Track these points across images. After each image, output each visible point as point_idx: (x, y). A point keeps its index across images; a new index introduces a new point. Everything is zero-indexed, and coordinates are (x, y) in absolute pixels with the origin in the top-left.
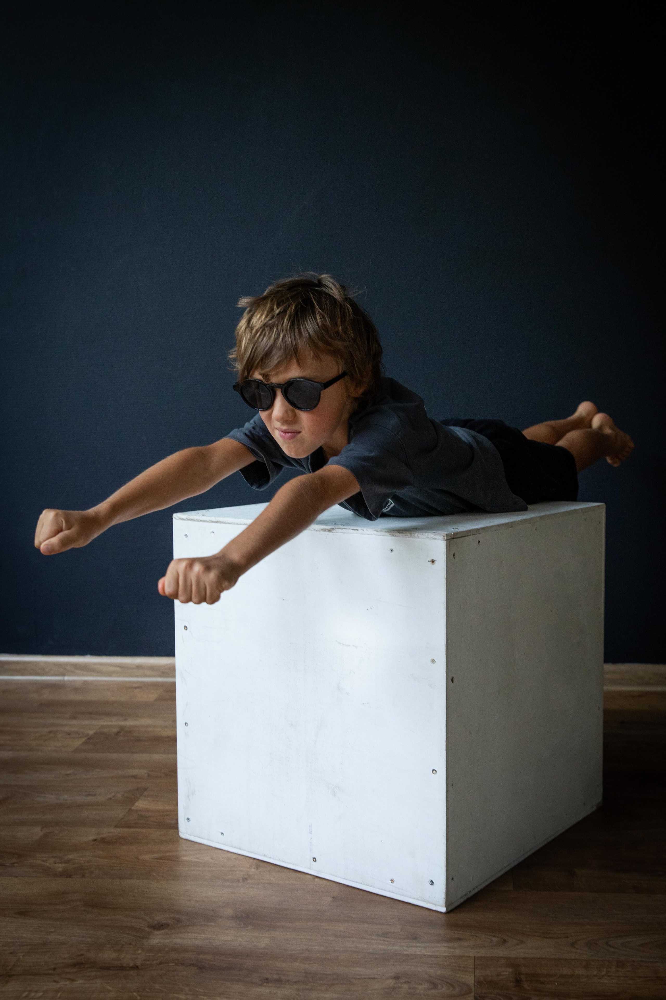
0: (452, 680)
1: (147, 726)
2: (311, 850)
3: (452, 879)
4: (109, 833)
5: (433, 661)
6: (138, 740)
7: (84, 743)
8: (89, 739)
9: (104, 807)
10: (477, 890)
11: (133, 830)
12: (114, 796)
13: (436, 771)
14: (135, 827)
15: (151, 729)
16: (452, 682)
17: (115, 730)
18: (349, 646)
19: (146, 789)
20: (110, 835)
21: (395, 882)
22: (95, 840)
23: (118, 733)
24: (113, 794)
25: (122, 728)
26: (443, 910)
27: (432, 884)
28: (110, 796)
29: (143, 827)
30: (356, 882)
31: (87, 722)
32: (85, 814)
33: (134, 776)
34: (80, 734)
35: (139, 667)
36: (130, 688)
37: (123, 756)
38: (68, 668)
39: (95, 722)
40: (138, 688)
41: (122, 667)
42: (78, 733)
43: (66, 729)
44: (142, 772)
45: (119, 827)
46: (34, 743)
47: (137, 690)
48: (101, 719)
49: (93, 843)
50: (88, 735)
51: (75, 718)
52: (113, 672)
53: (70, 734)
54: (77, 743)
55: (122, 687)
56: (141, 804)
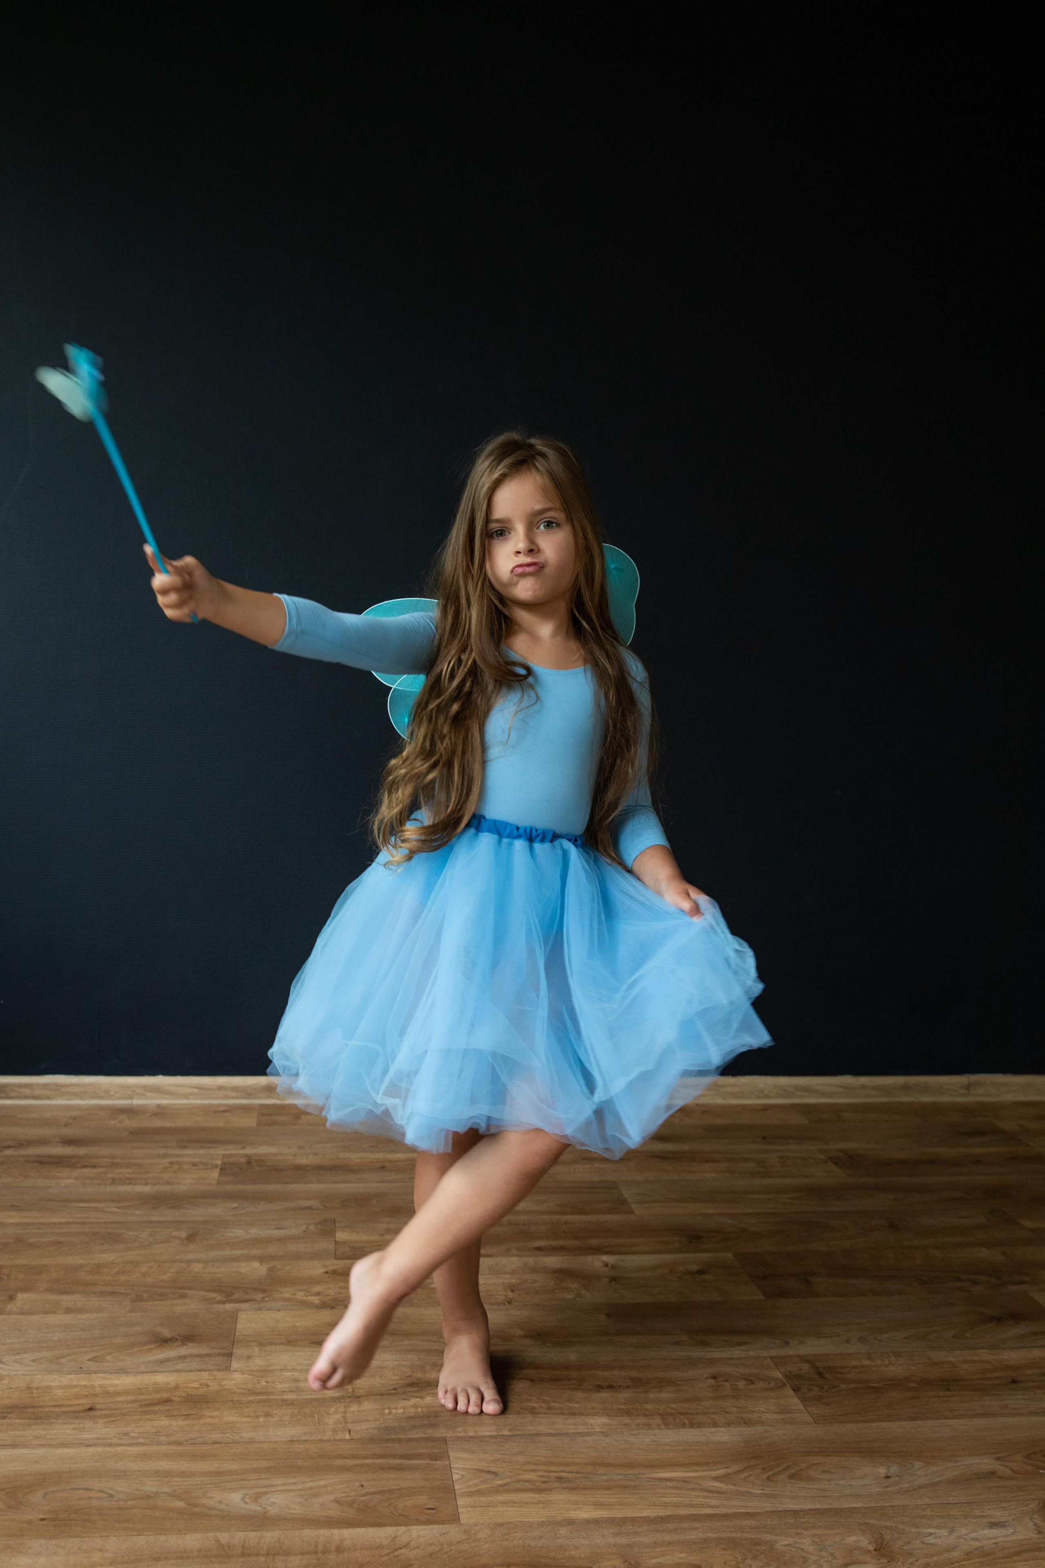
1: (275, 1155)
4: (334, 1265)
6: (278, 1169)
7: (220, 1175)
8: (221, 1169)
12: (307, 1228)
15: (281, 1158)
17: (243, 1160)
19: (333, 1221)
20: (338, 1266)
22: (327, 1272)
23: (249, 1163)
24: (304, 1227)
25: (248, 1156)
28: (302, 1229)
31: (202, 1151)
32: (293, 1248)
33: (309, 1208)
34: (207, 1165)
35: (221, 1088)
36: (219, 1112)
37: (279, 1187)
38: (137, 1090)
39: (212, 1151)
40: (224, 1111)
41: (201, 1088)
42: (204, 1164)
43: (186, 1159)
44: (314, 1203)
45: (339, 1259)
46: (166, 1176)
47: (226, 1114)
48: (215, 1147)
49: (327, 1275)
50: (217, 1166)
51: (185, 1147)
52: (191, 1094)
53: (196, 1165)
54: (215, 1174)
55: (206, 1110)
56: (342, 1236)
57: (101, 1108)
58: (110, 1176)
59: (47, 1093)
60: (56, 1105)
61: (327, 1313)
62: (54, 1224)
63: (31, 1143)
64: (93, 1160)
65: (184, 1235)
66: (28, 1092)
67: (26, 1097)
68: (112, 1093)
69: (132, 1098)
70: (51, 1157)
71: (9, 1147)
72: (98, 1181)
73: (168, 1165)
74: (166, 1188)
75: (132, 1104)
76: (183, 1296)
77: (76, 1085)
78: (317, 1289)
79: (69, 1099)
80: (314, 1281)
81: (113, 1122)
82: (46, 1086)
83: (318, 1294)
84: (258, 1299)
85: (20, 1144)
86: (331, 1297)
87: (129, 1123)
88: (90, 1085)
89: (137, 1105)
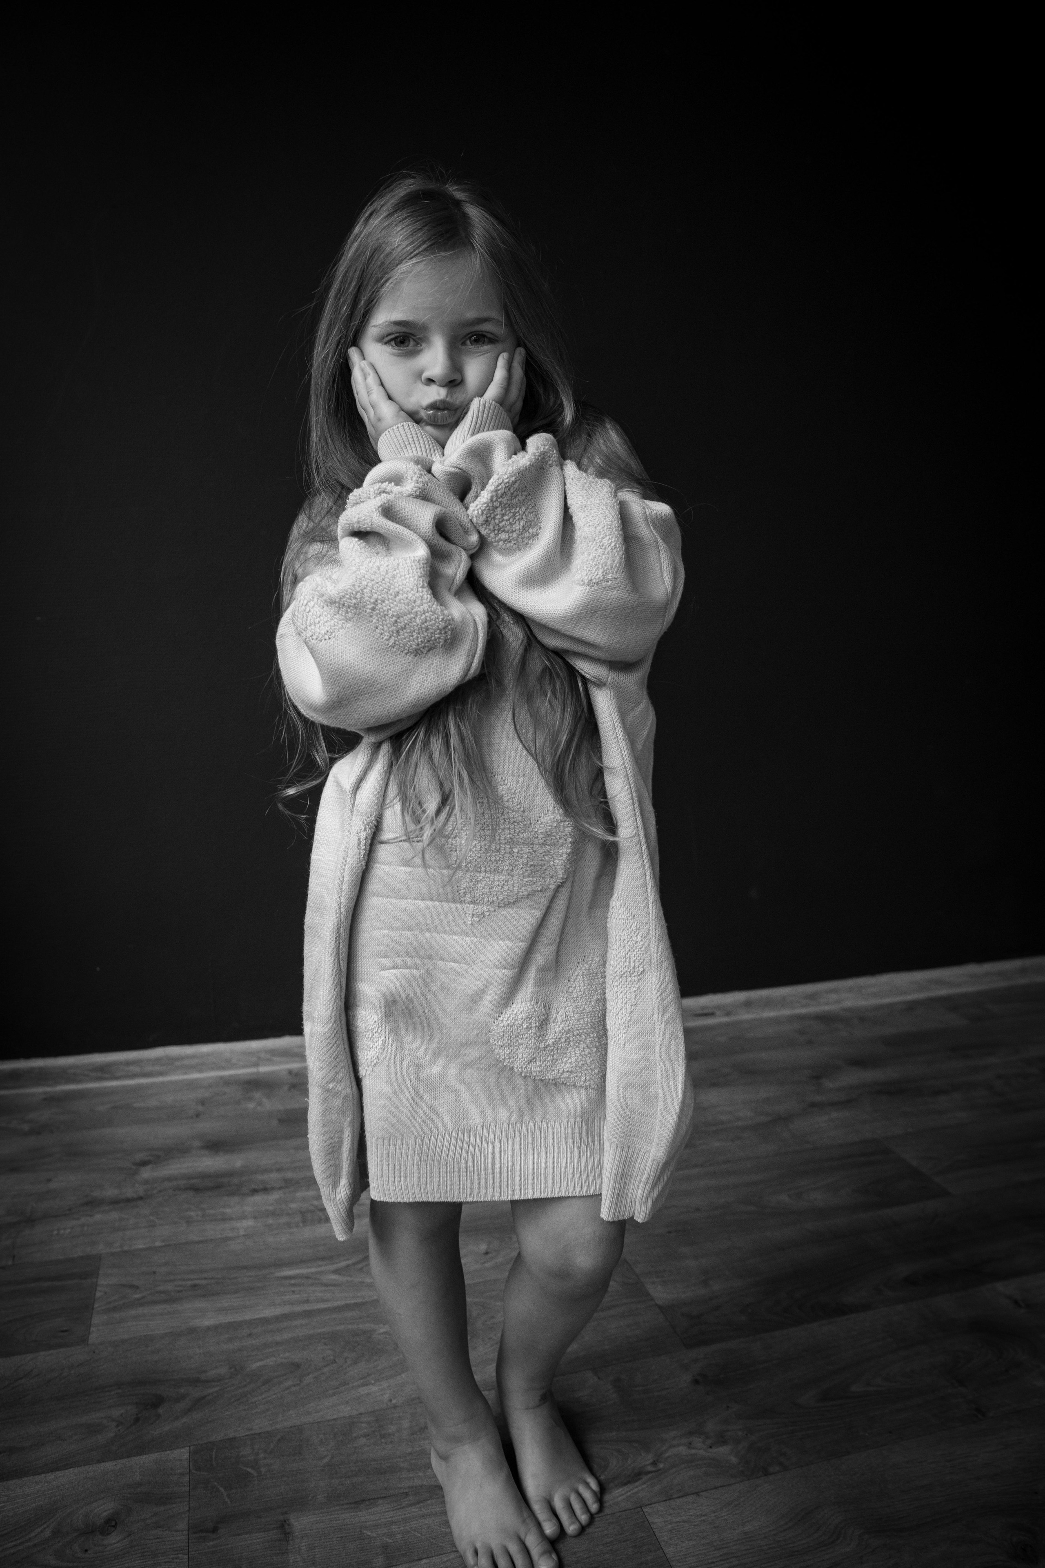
38: (263, 1055)
57: (227, 1082)
59: (157, 1068)
60: (171, 1083)
64: (259, 1177)
66: (136, 1069)
67: (135, 1076)
68: (234, 1061)
69: (257, 1065)
70: (204, 1176)
71: (144, 1163)
72: (284, 1220)
75: (258, 1073)
77: (193, 1057)
79: (186, 1073)
81: (251, 1105)
82: (157, 1061)
88: (208, 1055)
89: (265, 1073)
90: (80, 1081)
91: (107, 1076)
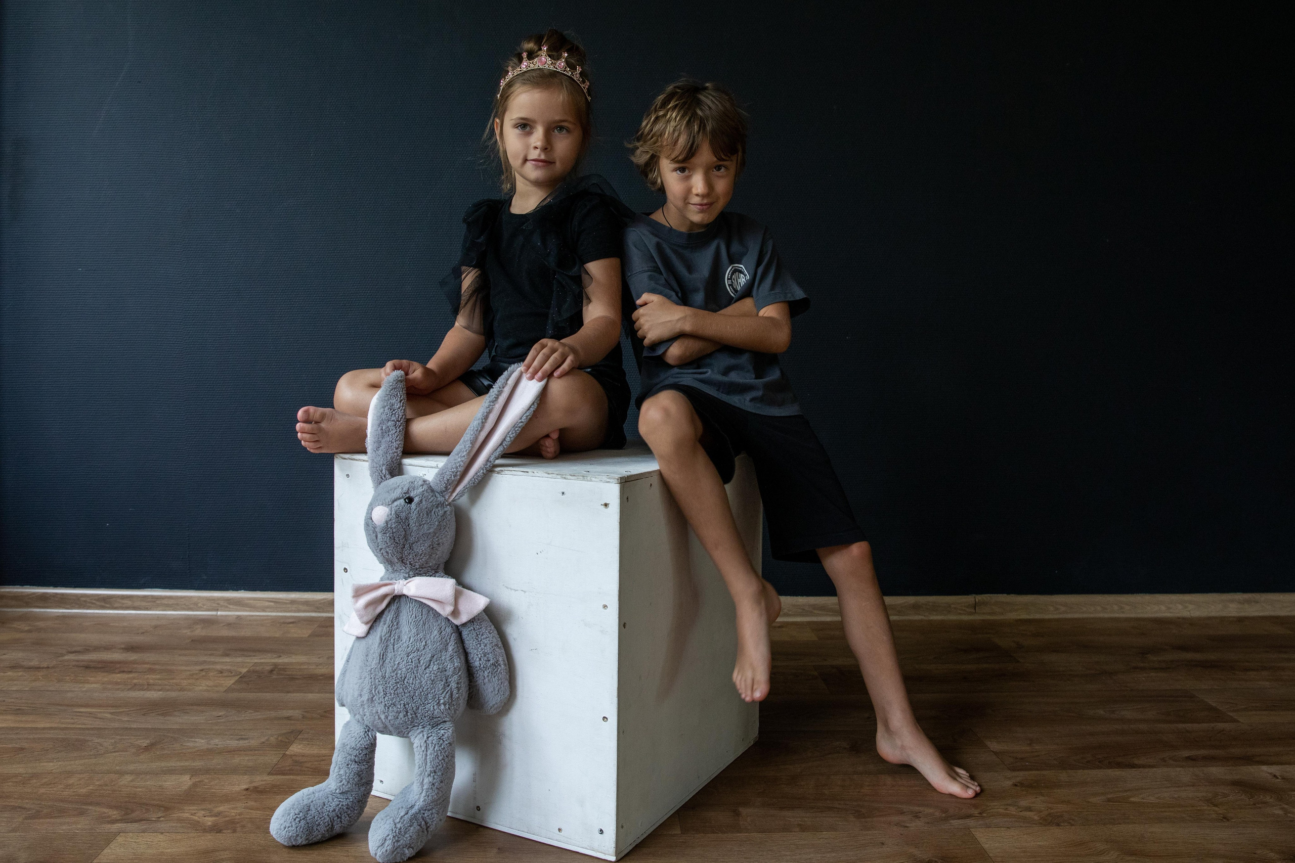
0: (624, 626)
2: (475, 798)
3: (622, 827)
4: (262, 781)
5: (605, 607)
6: (292, 678)
7: (236, 683)
8: (241, 677)
9: (256, 752)
10: (645, 836)
11: (287, 777)
12: (267, 740)
13: (607, 719)
14: (290, 774)
16: (625, 628)
17: (268, 668)
18: (517, 590)
19: (300, 732)
20: (263, 783)
21: (563, 831)
22: (247, 789)
23: (271, 671)
24: (266, 738)
25: (276, 665)
26: (613, 859)
27: (601, 833)
28: (263, 740)
29: (298, 775)
30: (522, 831)
31: (239, 660)
32: (237, 760)
33: (288, 718)
34: (232, 673)
35: (293, 602)
36: (284, 623)
37: (277, 696)
38: (222, 603)
39: (248, 660)
40: (292, 623)
41: (276, 601)
42: (230, 671)
43: (219, 667)
44: (296, 713)
45: (272, 774)
46: (185, 682)
47: (291, 625)
48: (254, 656)
49: (245, 792)
50: (241, 673)
51: (227, 655)
52: (268, 607)
53: (221, 672)
54: (230, 682)
55: (276, 622)
56: (296, 749)
58: (135, 681)
59: (144, 604)
61: (210, 837)
62: (36, 729)
63: (97, 649)
64: (136, 666)
65: (145, 743)
66: (129, 603)
67: (126, 608)
68: (200, 605)
69: (217, 610)
70: (102, 662)
71: (74, 652)
72: (119, 687)
73: (197, 672)
74: (173, 694)
75: (216, 615)
76: (82, 813)
77: (171, 598)
78: (221, 809)
79: (164, 610)
80: (227, 799)
81: (185, 632)
82: (144, 598)
83: (218, 814)
84: (154, 819)
85: (87, 649)
86: (227, 819)
87: (199, 632)
88: (181, 597)
89: (222, 616)
90: (89, 608)
91: (107, 605)
